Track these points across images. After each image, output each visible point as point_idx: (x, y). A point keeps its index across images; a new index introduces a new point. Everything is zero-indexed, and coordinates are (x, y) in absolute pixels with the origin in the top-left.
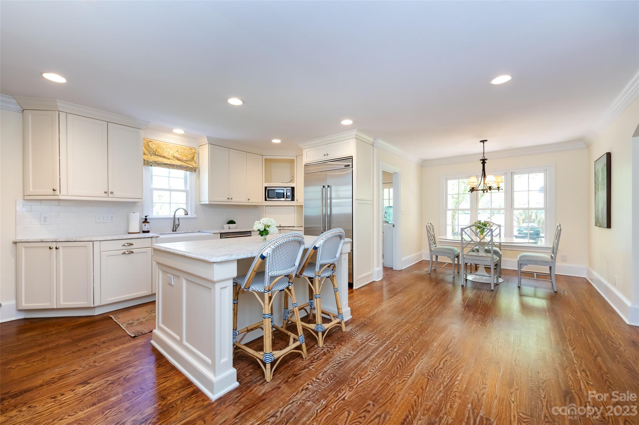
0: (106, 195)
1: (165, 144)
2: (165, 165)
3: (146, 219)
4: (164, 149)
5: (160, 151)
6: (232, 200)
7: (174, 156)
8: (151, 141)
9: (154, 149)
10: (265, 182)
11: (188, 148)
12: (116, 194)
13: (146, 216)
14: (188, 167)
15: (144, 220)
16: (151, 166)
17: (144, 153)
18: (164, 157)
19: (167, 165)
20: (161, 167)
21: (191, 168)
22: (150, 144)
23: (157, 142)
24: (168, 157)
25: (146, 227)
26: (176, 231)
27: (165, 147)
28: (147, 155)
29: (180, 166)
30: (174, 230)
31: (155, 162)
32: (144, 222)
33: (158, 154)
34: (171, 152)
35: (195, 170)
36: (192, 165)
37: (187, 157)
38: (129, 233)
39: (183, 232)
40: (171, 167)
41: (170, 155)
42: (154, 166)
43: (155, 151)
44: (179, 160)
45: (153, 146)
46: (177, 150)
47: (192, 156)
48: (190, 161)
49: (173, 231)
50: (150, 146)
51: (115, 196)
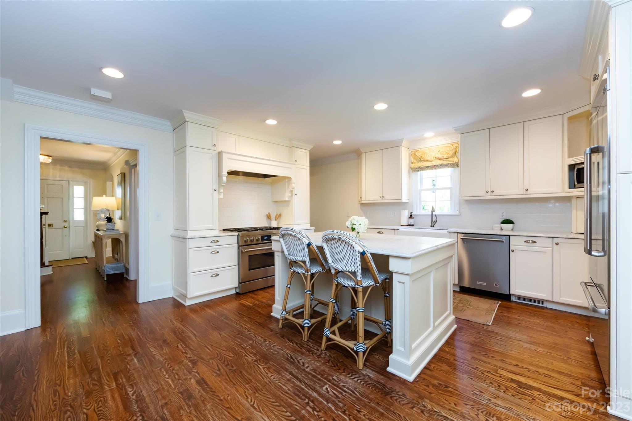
0: (380, 199)
1: (429, 149)
2: (428, 168)
3: (411, 215)
4: (427, 153)
5: (424, 156)
6: (493, 194)
7: (436, 158)
8: (417, 151)
9: (420, 157)
10: (569, 157)
11: (449, 145)
12: (387, 197)
13: (411, 213)
14: (448, 164)
15: (410, 216)
16: (418, 171)
17: (412, 162)
18: (427, 161)
19: (430, 167)
20: (425, 170)
21: (452, 164)
22: (416, 153)
23: (422, 149)
24: (431, 160)
25: (411, 221)
26: (433, 227)
27: (428, 152)
28: (415, 163)
29: (441, 165)
30: (433, 226)
31: (419, 167)
32: (410, 218)
33: (423, 160)
34: (433, 155)
35: (458, 166)
36: (452, 161)
37: (448, 154)
38: (401, 226)
39: (439, 228)
40: (433, 168)
41: (432, 158)
42: (420, 171)
43: (420, 158)
44: (440, 159)
45: (419, 154)
46: (438, 151)
47: (454, 151)
48: (452, 157)
49: (431, 227)
50: (417, 155)
51: (386, 199)
